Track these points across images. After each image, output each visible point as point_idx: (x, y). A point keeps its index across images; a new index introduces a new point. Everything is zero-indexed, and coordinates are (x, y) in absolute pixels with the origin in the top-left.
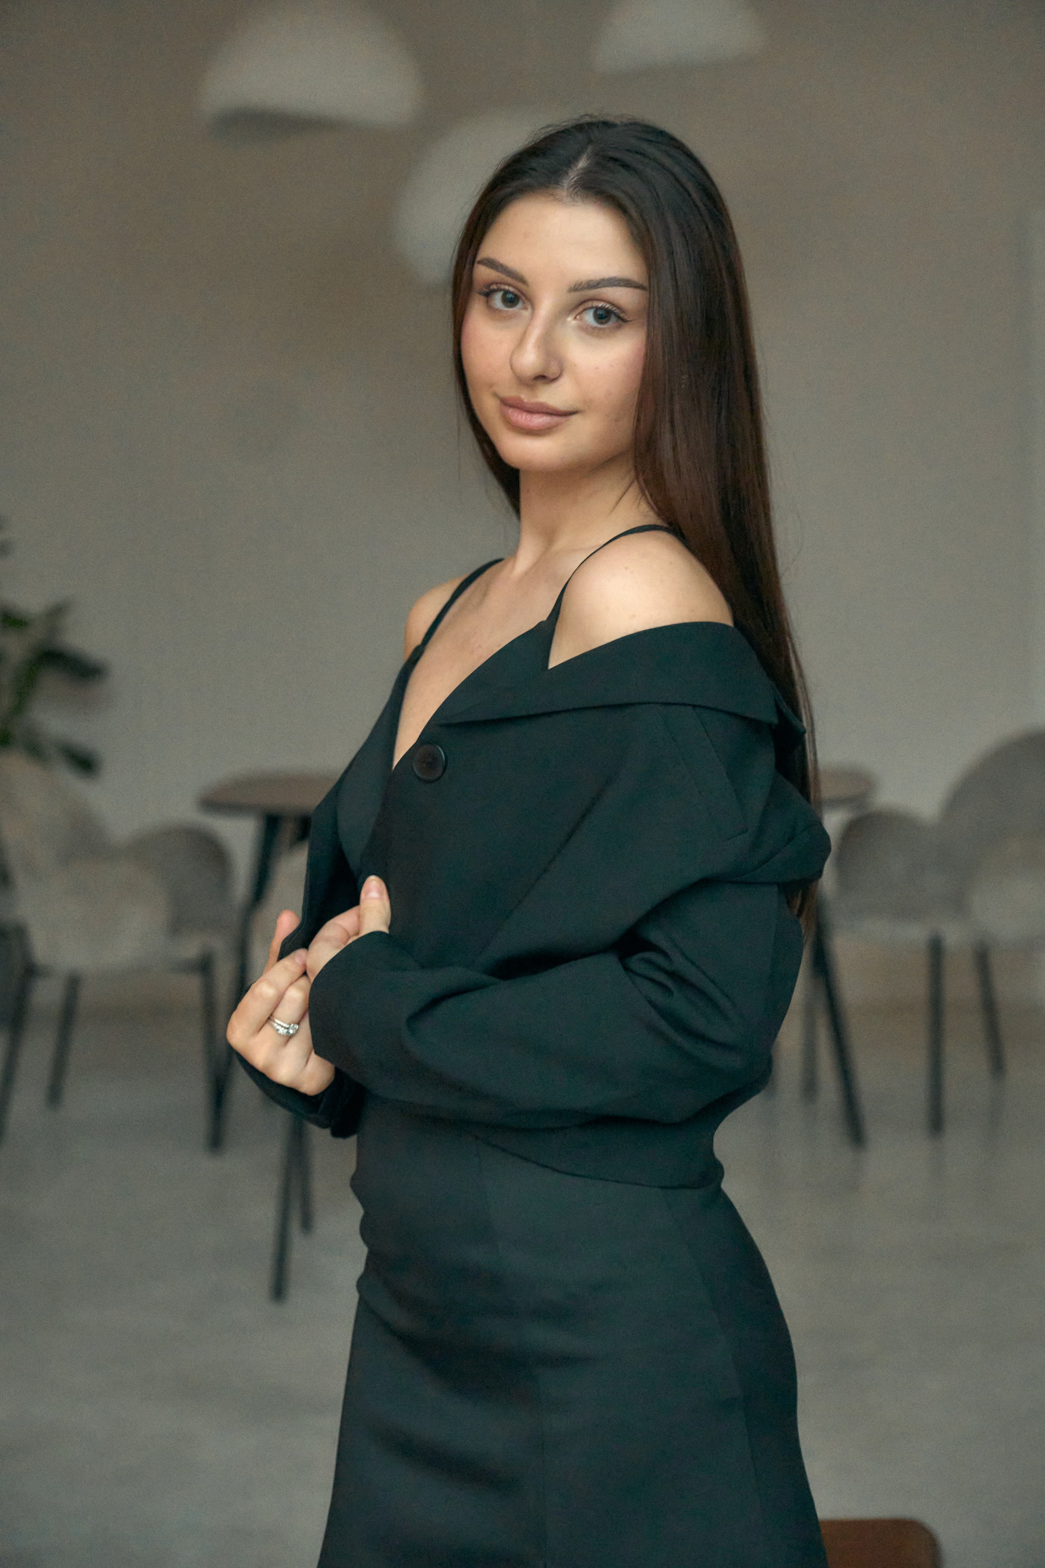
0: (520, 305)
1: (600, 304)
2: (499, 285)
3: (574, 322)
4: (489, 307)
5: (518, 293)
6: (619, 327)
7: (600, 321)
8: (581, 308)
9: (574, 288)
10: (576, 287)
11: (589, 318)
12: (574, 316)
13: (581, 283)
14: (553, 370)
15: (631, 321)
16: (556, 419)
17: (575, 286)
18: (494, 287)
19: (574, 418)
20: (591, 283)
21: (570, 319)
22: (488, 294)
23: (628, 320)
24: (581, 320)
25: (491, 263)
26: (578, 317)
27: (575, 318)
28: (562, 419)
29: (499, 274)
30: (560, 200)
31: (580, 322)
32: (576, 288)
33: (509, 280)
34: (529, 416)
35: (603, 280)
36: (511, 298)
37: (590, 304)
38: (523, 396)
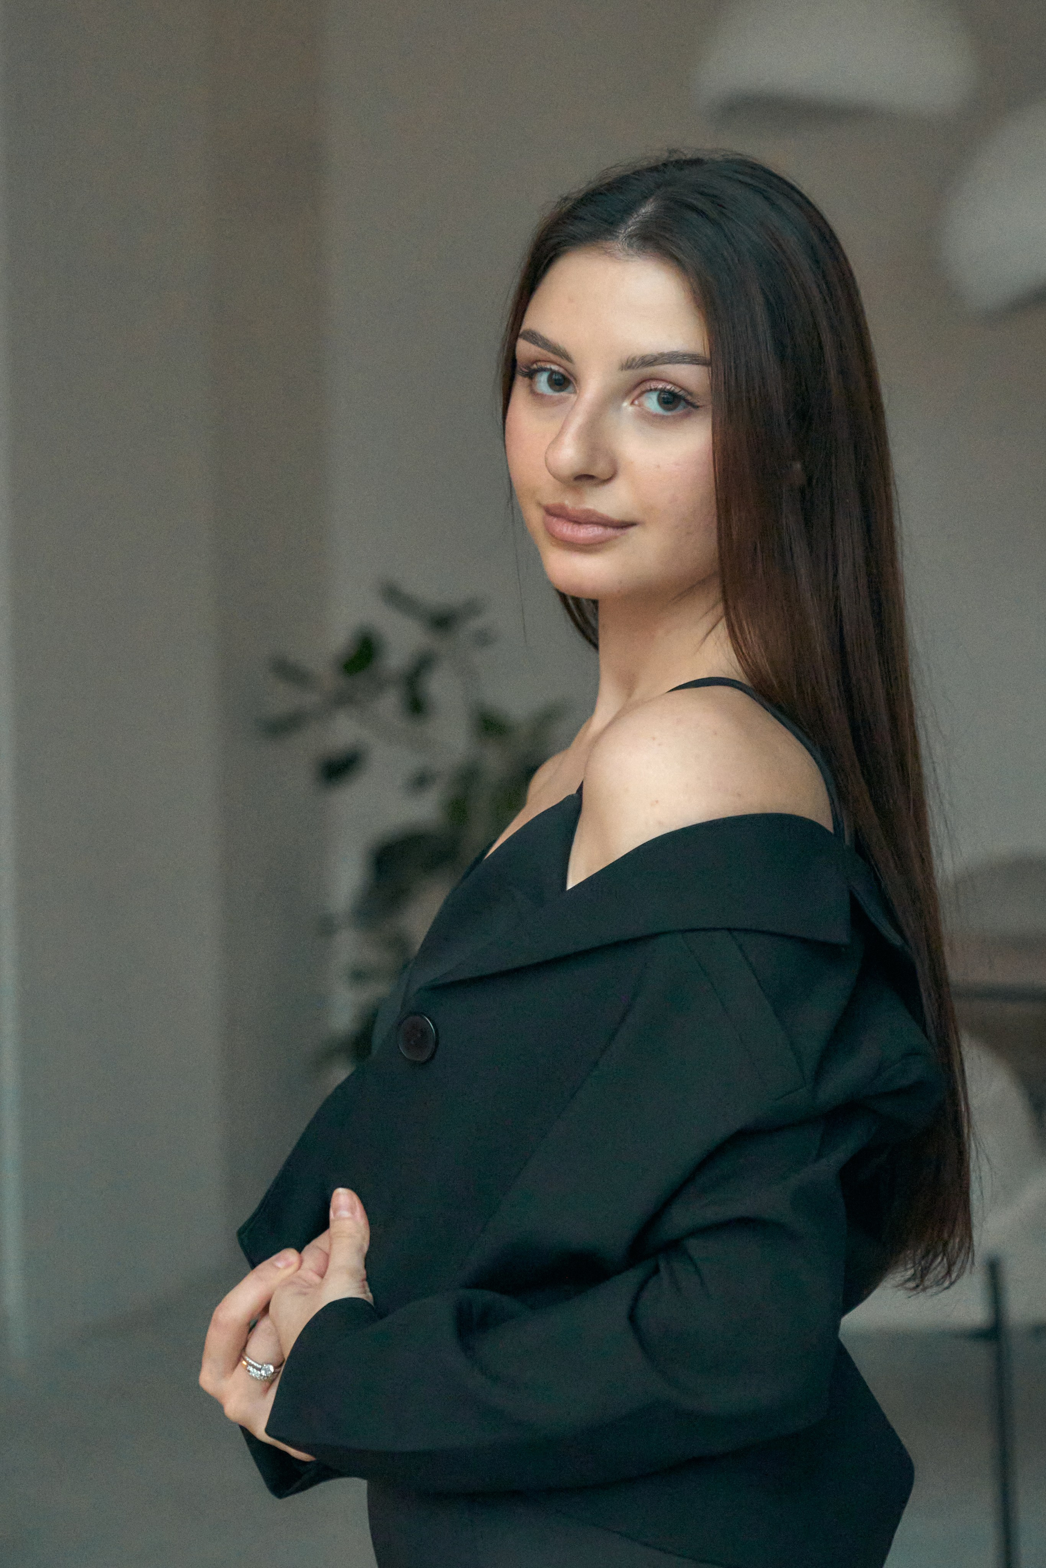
0: (570, 388)
1: (660, 386)
2: (539, 364)
3: (631, 409)
4: (533, 392)
5: (566, 374)
6: (687, 415)
7: (666, 406)
8: (637, 392)
9: (627, 364)
10: (629, 363)
11: (652, 403)
12: (630, 400)
13: (634, 359)
14: (600, 468)
15: (701, 407)
16: (610, 532)
17: (627, 362)
18: (535, 366)
19: (632, 531)
20: (647, 359)
21: (626, 404)
22: (531, 374)
23: (698, 404)
24: (640, 405)
25: (534, 337)
26: (636, 402)
27: (632, 403)
28: (618, 532)
29: (539, 349)
30: (611, 255)
31: (638, 408)
32: (629, 365)
33: (552, 356)
34: (576, 527)
35: (662, 355)
36: (559, 380)
37: (653, 385)
38: (567, 502)
